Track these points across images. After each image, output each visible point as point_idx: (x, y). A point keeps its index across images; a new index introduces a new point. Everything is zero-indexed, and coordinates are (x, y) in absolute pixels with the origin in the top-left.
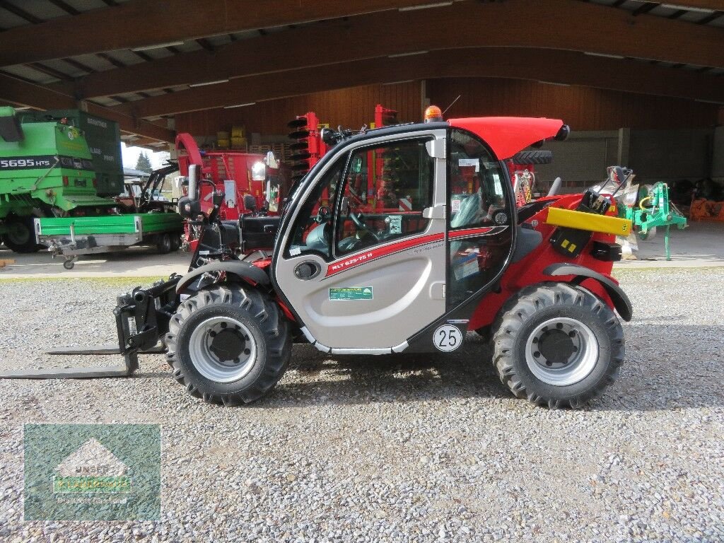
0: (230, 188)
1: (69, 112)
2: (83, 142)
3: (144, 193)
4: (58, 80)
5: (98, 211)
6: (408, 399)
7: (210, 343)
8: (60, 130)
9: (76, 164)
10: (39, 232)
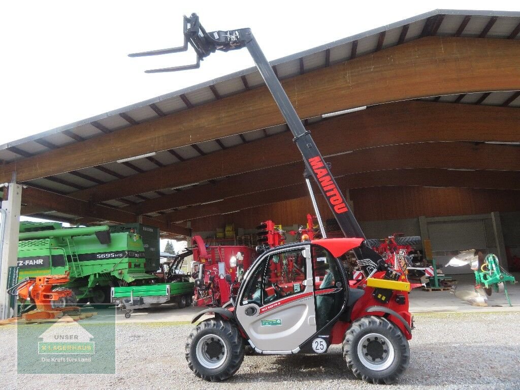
0: (222, 266)
1: (134, 225)
2: (141, 242)
3: (170, 269)
4: (127, 205)
5: (143, 282)
6: (303, 380)
7: (206, 349)
8: (130, 236)
9: (136, 255)
10: (113, 296)
